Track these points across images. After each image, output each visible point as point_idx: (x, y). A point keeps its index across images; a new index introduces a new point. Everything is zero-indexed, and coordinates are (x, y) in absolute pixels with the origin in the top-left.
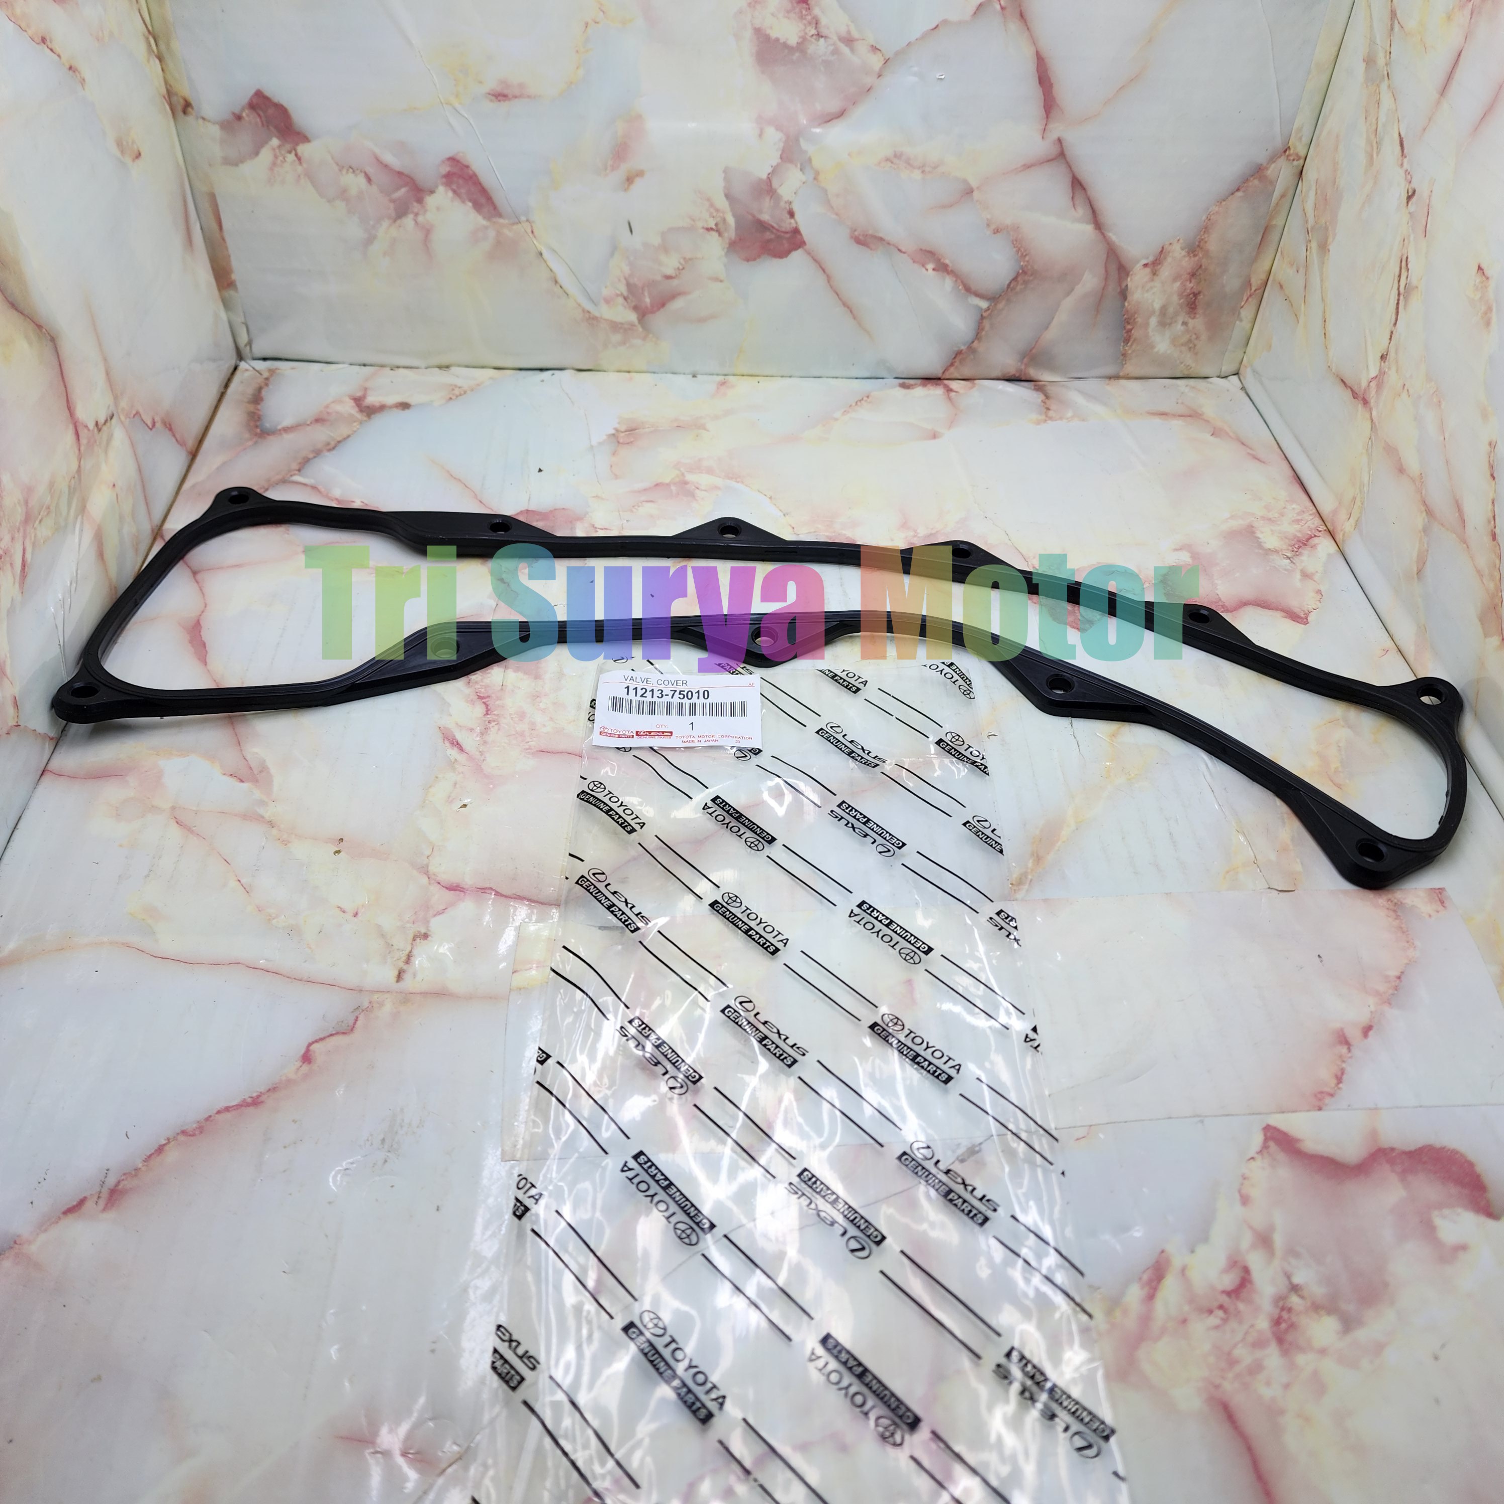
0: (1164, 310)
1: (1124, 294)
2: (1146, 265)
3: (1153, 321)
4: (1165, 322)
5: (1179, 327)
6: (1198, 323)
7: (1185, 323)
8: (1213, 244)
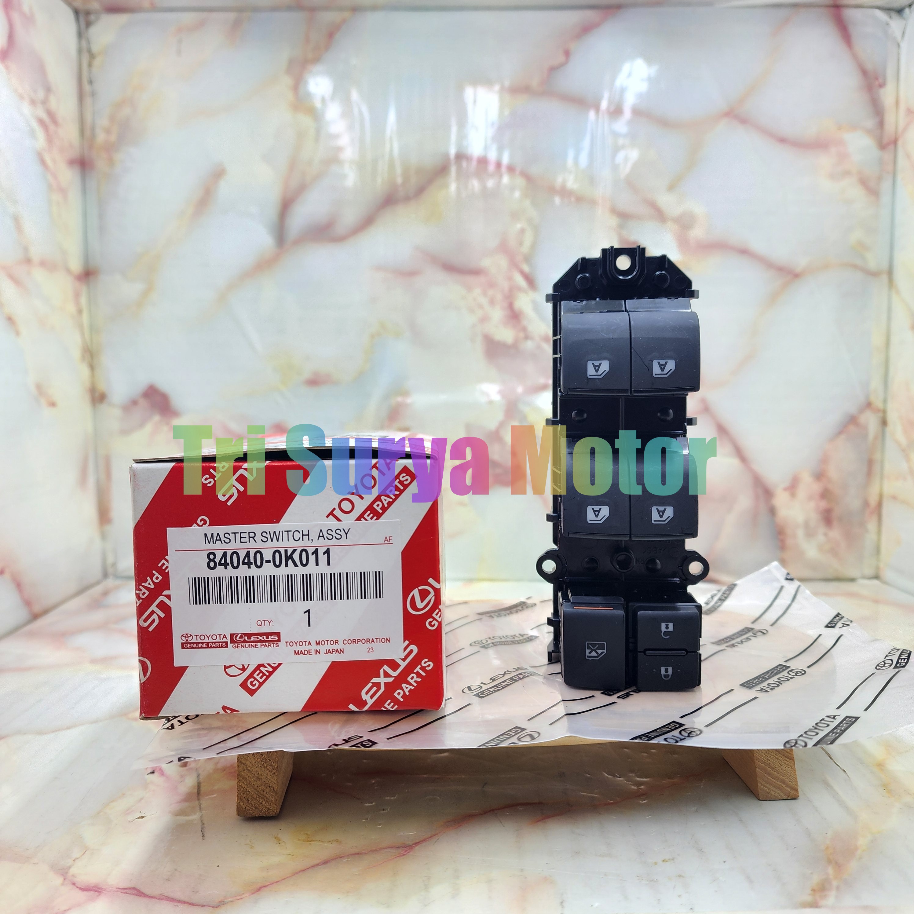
0: (807, 525)
1: (772, 511)
2: (785, 489)
3: (800, 533)
4: (810, 534)
5: (821, 538)
6: (835, 534)
7: (825, 535)
8: (833, 472)
